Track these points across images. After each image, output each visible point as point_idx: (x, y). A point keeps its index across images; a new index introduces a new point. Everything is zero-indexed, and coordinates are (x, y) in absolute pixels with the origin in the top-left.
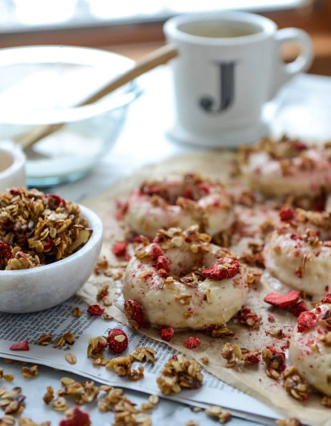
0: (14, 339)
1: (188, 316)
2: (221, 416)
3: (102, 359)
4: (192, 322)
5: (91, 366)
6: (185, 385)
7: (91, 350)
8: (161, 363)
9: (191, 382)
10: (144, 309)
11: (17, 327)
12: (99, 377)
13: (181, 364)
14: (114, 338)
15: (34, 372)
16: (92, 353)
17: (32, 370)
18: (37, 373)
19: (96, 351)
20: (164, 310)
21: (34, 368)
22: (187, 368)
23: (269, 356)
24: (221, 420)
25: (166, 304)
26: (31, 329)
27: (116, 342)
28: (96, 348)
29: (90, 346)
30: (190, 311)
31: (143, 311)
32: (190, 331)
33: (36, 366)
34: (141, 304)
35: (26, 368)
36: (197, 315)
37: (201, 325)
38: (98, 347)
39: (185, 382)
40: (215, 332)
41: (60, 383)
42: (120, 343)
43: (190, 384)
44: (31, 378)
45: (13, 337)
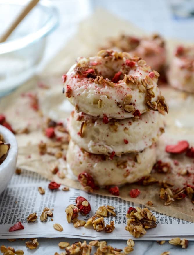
0: (8, 222)
1: (127, 175)
2: (182, 244)
3: (79, 221)
4: (130, 178)
5: (75, 229)
6: (148, 227)
7: (70, 218)
8: (121, 214)
9: (151, 224)
10: (95, 177)
11: (4, 212)
12: (84, 235)
13: (141, 213)
14: (81, 204)
15: (36, 244)
16: (71, 219)
17: (35, 243)
18: (38, 244)
19: (74, 217)
20: (109, 175)
21: (35, 241)
22: (146, 215)
23: (191, 192)
24: (183, 247)
25: (110, 171)
26: (16, 211)
27: (84, 207)
28: (73, 214)
29: (68, 215)
30: (128, 172)
31: (94, 179)
32: (127, 185)
33: (37, 239)
34: (91, 174)
35: (29, 242)
36: (132, 173)
37: (135, 180)
38: (74, 214)
39: (147, 226)
40: (145, 182)
41: (59, 247)
42: (87, 207)
43: (151, 226)
44: (35, 249)
45: (6, 221)
